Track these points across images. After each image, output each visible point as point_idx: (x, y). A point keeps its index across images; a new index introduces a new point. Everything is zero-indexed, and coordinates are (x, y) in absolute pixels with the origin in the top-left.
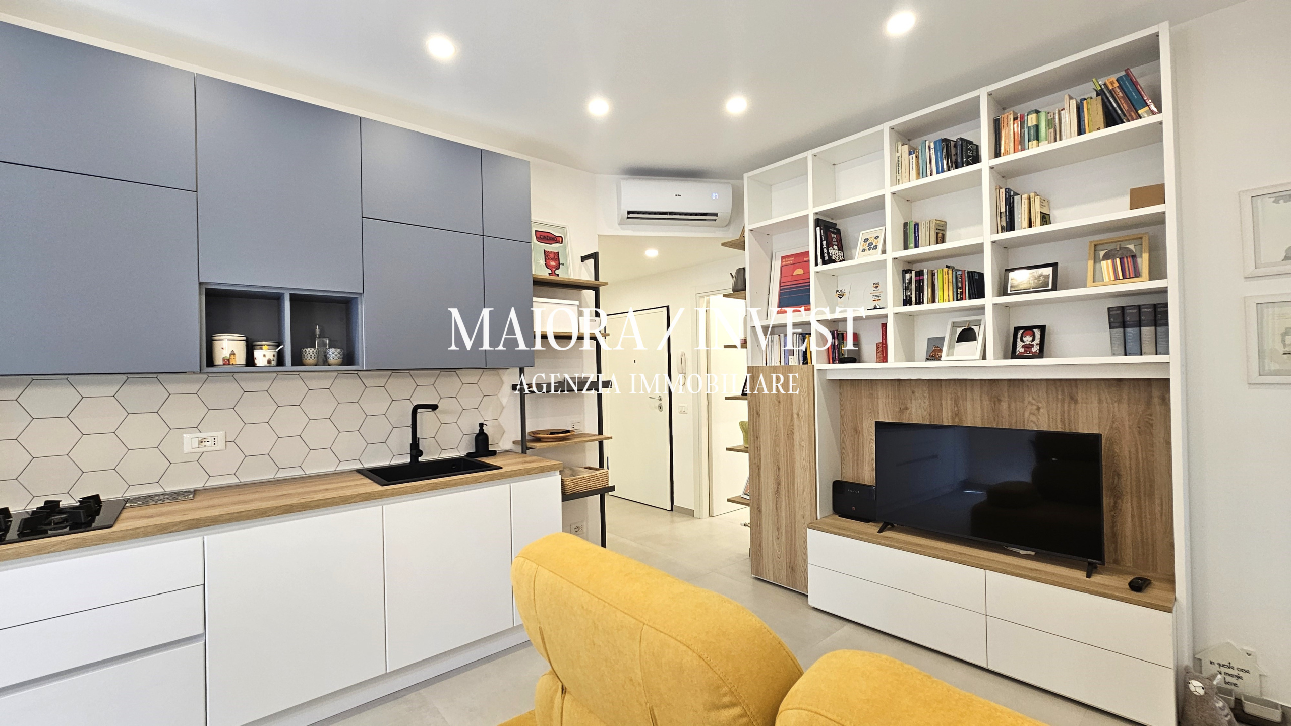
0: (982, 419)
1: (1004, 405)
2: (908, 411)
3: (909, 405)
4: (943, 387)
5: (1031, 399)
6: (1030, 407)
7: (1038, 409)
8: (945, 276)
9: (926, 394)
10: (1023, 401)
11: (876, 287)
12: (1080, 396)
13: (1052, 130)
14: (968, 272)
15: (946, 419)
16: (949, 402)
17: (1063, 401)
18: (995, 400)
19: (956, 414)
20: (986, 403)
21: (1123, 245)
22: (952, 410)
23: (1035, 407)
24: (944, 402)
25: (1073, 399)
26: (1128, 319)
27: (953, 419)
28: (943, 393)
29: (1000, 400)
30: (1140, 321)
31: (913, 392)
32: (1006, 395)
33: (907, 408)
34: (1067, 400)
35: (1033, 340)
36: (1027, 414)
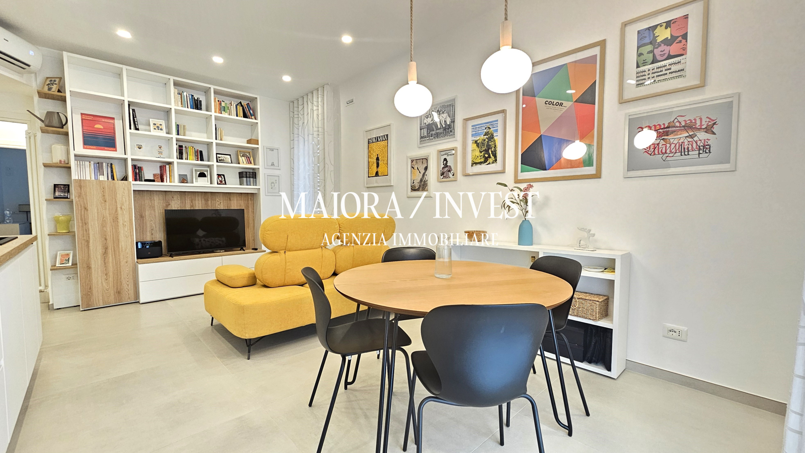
0: (202, 206)
1: (210, 202)
2: (170, 206)
3: (170, 203)
4: (186, 195)
5: (218, 200)
6: (217, 202)
7: (220, 203)
8: (192, 150)
9: (179, 198)
10: (216, 201)
11: (160, 148)
12: (232, 198)
13: (229, 110)
14: (200, 151)
15: (188, 207)
16: (189, 201)
17: (227, 200)
18: (207, 200)
19: (192, 206)
20: (203, 201)
21: (245, 153)
22: (190, 204)
23: (219, 202)
24: (186, 201)
25: (230, 200)
26: (248, 175)
27: (190, 207)
28: (186, 198)
29: (208, 200)
30: (250, 177)
31: (173, 197)
32: (210, 198)
33: (170, 205)
34: (228, 200)
35: (222, 179)
36: (217, 205)
